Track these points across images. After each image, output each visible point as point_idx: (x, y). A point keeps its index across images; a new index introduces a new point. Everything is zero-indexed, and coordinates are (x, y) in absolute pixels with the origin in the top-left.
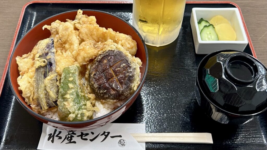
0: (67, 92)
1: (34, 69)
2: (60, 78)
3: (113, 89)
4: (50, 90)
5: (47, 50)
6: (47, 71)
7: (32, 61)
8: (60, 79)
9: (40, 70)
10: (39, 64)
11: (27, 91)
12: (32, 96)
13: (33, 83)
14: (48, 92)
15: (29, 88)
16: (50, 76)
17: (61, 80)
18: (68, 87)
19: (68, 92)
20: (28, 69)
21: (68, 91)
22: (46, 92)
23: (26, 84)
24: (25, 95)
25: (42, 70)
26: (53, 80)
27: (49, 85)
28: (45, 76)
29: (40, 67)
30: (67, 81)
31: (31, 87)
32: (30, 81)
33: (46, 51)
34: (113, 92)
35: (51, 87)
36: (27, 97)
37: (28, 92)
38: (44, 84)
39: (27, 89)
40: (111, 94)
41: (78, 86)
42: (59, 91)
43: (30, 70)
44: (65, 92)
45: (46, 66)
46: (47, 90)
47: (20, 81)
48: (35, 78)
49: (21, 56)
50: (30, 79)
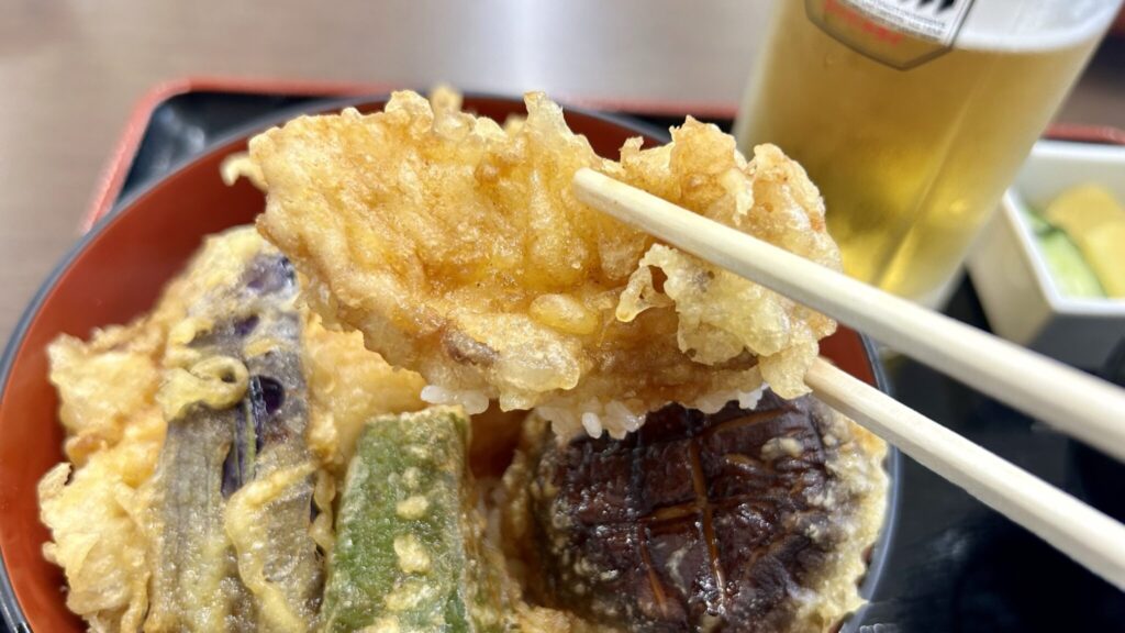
0: (379, 599)
1: (156, 422)
2: (332, 495)
3: (668, 587)
4: (268, 580)
5: (249, 302)
6: (241, 445)
7: (150, 373)
8: (336, 504)
9: (197, 435)
10: (188, 393)
11: (102, 576)
12: (136, 609)
13: (147, 521)
14: (250, 592)
15: (117, 553)
16: (265, 478)
17: (344, 510)
18: (394, 565)
19: (392, 601)
20: (122, 420)
21: (391, 591)
22: (234, 591)
23: (99, 527)
24: (88, 599)
25: (212, 432)
26: (288, 505)
27: (258, 545)
28: (231, 480)
29: (196, 415)
30: (387, 520)
31: (131, 544)
32: (126, 506)
33: (242, 307)
34: (657, 603)
35: (272, 557)
36: (102, 614)
37: (112, 576)
38: (224, 533)
39: (103, 563)
40: (638, 613)
41: (459, 560)
42: (327, 589)
43: (132, 431)
44: (371, 598)
45: (238, 406)
46: (244, 576)
47: (57, 504)
48: (159, 487)
49: (86, 337)
50: (124, 492)
